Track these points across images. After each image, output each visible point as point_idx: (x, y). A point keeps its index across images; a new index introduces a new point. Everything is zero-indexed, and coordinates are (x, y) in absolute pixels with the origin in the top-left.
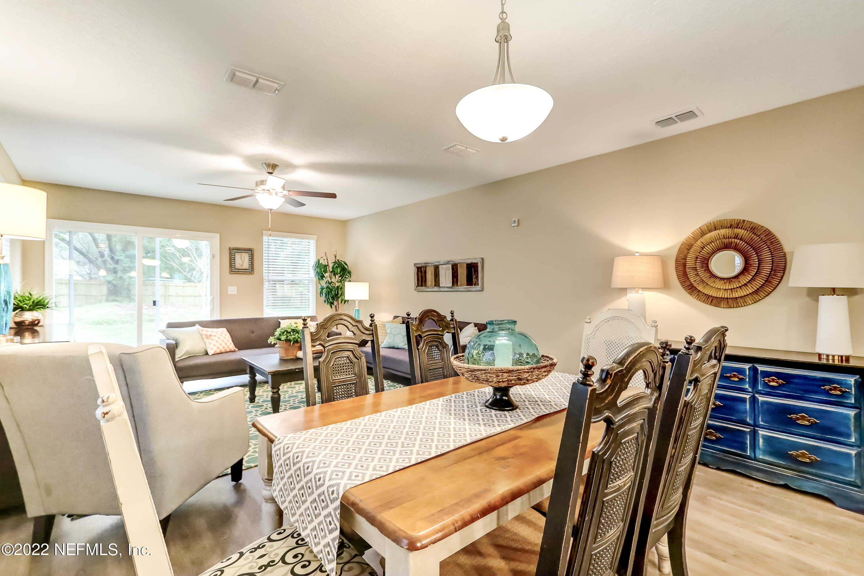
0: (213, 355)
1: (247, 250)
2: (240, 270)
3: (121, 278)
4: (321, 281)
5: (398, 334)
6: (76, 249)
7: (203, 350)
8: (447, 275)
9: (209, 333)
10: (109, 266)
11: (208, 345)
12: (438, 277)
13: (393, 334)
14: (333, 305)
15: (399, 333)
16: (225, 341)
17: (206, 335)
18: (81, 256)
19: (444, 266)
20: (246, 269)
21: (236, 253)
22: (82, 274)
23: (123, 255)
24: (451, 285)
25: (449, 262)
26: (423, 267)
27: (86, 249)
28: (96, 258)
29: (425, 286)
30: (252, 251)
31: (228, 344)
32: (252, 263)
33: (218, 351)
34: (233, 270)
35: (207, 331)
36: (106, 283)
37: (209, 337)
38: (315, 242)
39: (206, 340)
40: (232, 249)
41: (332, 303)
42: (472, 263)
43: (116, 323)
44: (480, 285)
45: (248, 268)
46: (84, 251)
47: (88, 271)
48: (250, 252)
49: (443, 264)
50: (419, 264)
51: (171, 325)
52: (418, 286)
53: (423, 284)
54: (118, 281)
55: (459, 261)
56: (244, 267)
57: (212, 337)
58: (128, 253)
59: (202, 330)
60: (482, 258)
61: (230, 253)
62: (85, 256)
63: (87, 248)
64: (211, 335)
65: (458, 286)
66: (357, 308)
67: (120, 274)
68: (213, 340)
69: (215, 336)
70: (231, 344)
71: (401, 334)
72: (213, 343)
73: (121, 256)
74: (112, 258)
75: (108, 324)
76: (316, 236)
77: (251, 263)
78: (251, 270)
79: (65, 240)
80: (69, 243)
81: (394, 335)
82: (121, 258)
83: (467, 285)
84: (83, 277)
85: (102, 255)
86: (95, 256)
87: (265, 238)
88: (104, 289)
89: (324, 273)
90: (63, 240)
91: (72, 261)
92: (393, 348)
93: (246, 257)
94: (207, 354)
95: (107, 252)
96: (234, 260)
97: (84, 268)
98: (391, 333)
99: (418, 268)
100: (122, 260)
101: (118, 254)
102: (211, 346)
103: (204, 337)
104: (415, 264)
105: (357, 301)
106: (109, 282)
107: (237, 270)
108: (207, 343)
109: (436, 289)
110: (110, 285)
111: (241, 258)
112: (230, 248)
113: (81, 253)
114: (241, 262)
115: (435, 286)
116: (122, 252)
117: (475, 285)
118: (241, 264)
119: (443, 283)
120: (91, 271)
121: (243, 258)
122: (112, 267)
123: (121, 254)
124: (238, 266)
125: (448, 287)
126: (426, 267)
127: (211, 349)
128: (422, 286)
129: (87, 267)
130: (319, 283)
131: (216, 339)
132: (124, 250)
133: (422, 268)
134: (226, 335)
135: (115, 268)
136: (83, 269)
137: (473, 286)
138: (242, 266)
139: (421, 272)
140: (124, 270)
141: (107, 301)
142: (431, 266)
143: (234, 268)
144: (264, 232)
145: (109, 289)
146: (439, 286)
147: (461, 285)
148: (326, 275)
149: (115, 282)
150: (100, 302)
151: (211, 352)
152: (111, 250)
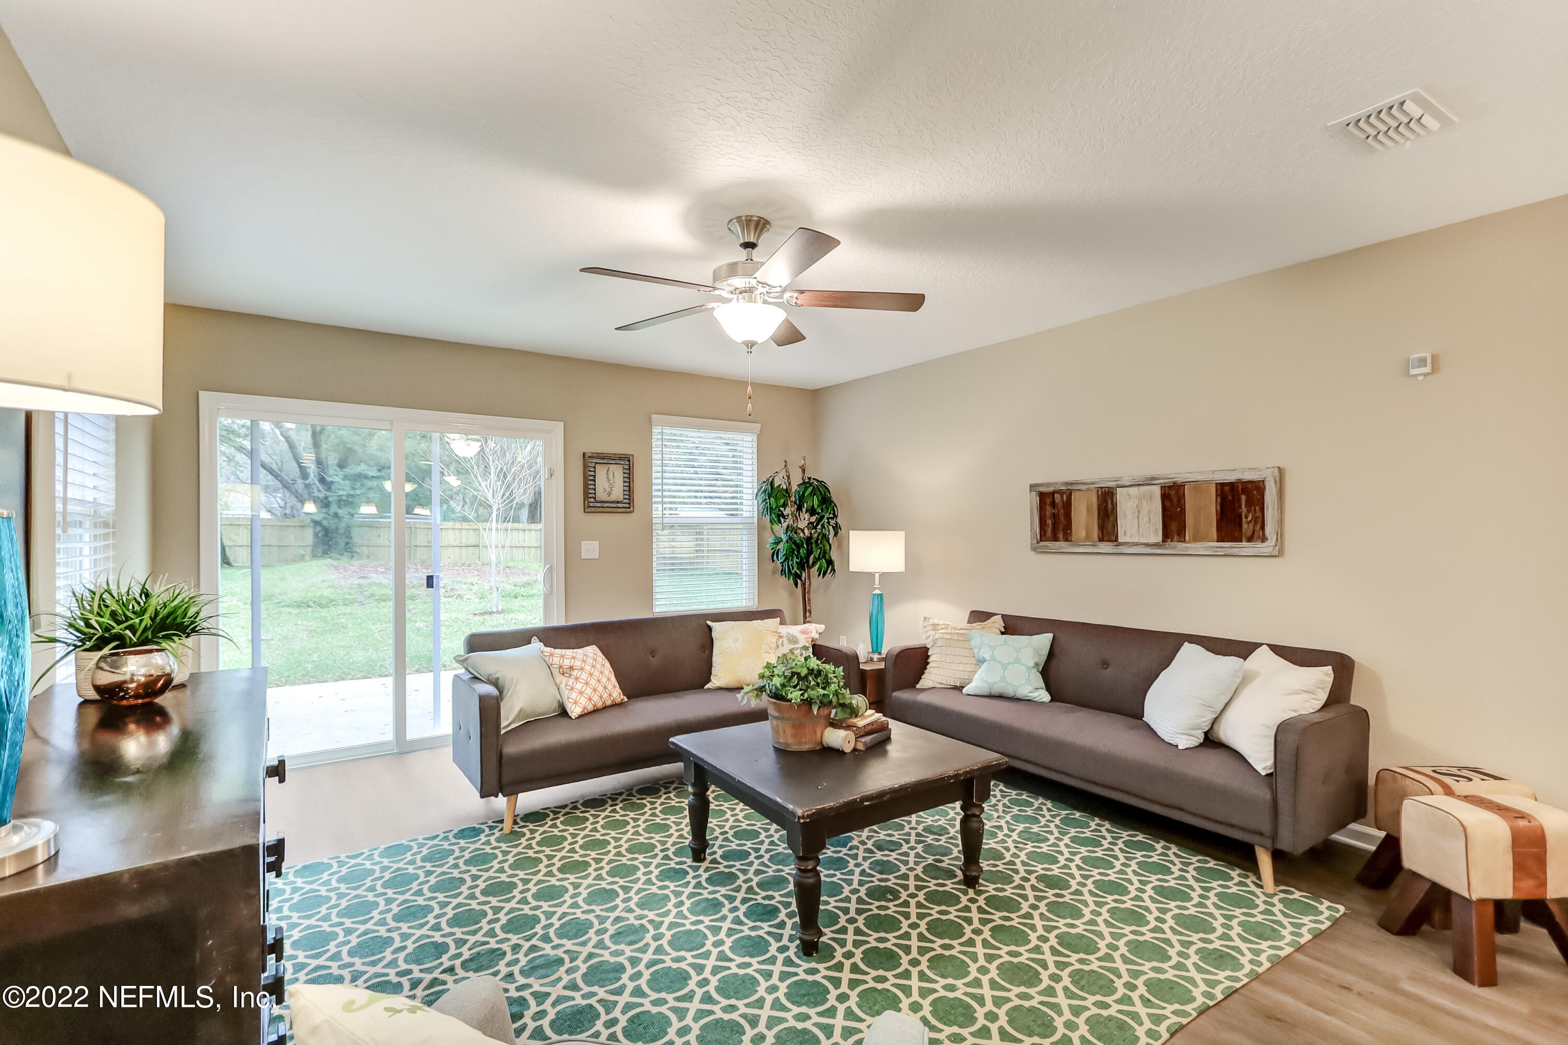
0: (580, 716)
1: (620, 459)
2: (606, 505)
3: (336, 515)
4: (776, 527)
5: (1009, 664)
6: (263, 466)
7: (555, 705)
8: (1144, 512)
9: (567, 663)
10: (316, 494)
11: (565, 693)
12: (1111, 519)
13: (1001, 663)
14: (800, 579)
15: (1017, 661)
16: (604, 680)
17: (561, 667)
18: (270, 477)
19: (1134, 491)
20: (618, 502)
21: (597, 465)
22: (271, 508)
23: (341, 474)
24: (1159, 538)
25: (1154, 479)
26: (1061, 492)
27: (277, 464)
28: (293, 480)
29: (1067, 539)
30: (629, 461)
31: (610, 687)
32: (629, 487)
33: (590, 707)
34: (591, 505)
35: (562, 656)
36: (312, 524)
37: (567, 671)
38: (755, 439)
39: (560, 679)
40: (589, 457)
41: (797, 576)
42: (1239, 481)
43: (333, 603)
44: (1271, 541)
45: (621, 499)
46: (274, 467)
47: (282, 504)
48: (626, 461)
49: (1130, 486)
50: (1048, 485)
51: (477, 643)
52: (1043, 537)
53: (1061, 536)
54: (331, 522)
55: (1189, 476)
56: (613, 498)
57: (575, 673)
58: (347, 471)
59: (552, 655)
60: (1279, 467)
61: (585, 467)
62: (276, 476)
63: (279, 463)
64: (571, 668)
65: (1184, 541)
66: (877, 592)
67: (334, 508)
68: (577, 679)
69: (582, 669)
70: (615, 687)
71: (1022, 664)
72: (579, 686)
73: (337, 475)
74: (322, 480)
75: (321, 606)
76: (759, 426)
77: (627, 489)
78: (627, 504)
79: (244, 449)
80: (252, 454)
81: (1005, 666)
82: (336, 479)
83: (1218, 541)
84: (272, 513)
85: (304, 475)
86: (292, 477)
87: (656, 430)
88: (309, 536)
89: (782, 509)
90: (240, 449)
91: (257, 487)
92: (1000, 697)
93: (617, 472)
94: (563, 713)
95: (312, 468)
96: (594, 481)
97: (275, 497)
98: (993, 658)
99: (1042, 495)
100: (338, 483)
101: (331, 472)
102: (574, 695)
103: (555, 671)
104: (1032, 487)
105: (877, 576)
106: (316, 523)
107: (599, 505)
108: (563, 686)
109: (1105, 547)
110: (318, 528)
111: (608, 478)
112: (584, 454)
113: (271, 471)
114: (607, 486)
115: (1101, 539)
116: (338, 469)
117: (1250, 539)
118: (608, 490)
119: (1129, 534)
120: (286, 503)
121: (611, 475)
122: (321, 496)
123: (336, 473)
124: (601, 494)
125: (1147, 545)
126: (1070, 493)
127: (576, 703)
128: (1055, 539)
129: (279, 495)
130: (772, 529)
131: (584, 676)
132: (341, 466)
133: (1057, 496)
134: (603, 665)
135: (326, 498)
136: (272, 499)
137: (1244, 544)
138: (609, 494)
139: (1053, 504)
140: (340, 501)
141: (314, 556)
142: (1088, 490)
143: (592, 500)
144: (654, 417)
145: (316, 535)
146: (1116, 540)
147: (1196, 538)
148: (787, 511)
149: (325, 523)
150: (302, 558)
151: (575, 711)
152: (319, 462)
